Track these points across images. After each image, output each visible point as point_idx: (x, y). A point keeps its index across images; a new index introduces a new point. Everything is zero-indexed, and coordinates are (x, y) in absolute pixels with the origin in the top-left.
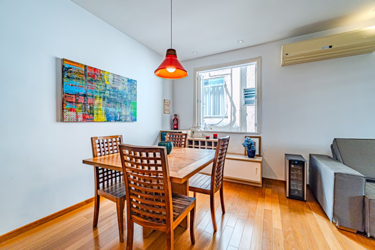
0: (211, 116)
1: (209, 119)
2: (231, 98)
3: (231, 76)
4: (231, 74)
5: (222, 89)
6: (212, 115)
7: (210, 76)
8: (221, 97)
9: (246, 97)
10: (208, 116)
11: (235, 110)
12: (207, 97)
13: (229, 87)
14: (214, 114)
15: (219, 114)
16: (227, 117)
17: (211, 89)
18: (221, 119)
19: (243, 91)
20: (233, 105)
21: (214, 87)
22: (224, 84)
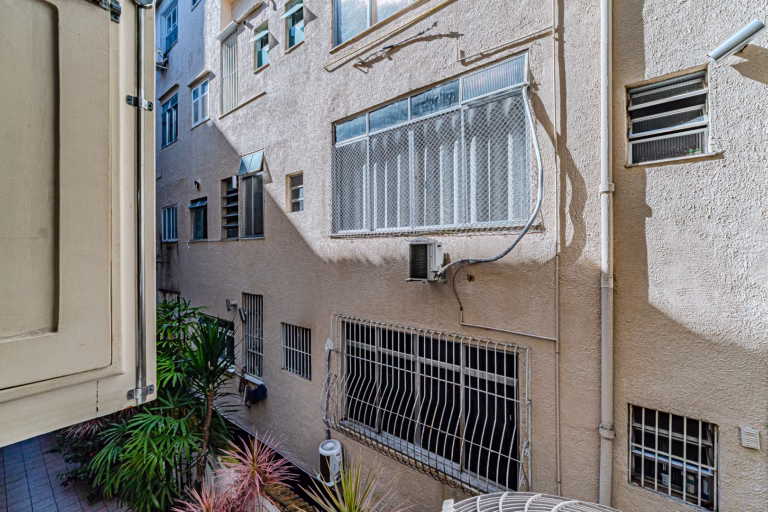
0: (468, 225)
1: (463, 238)
2: (560, 143)
3: (561, 41)
4: (560, 30)
5: (518, 107)
6: (474, 223)
7: (463, 62)
8: (510, 141)
9: (637, 128)
10: (457, 225)
11: (580, 196)
12: (455, 150)
13: (549, 95)
14: (483, 215)
15: (506, 217)
16: (540, 228)
17: (472, 113)
18: (513, 237)
19: (623, 97)
20: (568, 168)
21: (480, 107)
22: (526, 81)
